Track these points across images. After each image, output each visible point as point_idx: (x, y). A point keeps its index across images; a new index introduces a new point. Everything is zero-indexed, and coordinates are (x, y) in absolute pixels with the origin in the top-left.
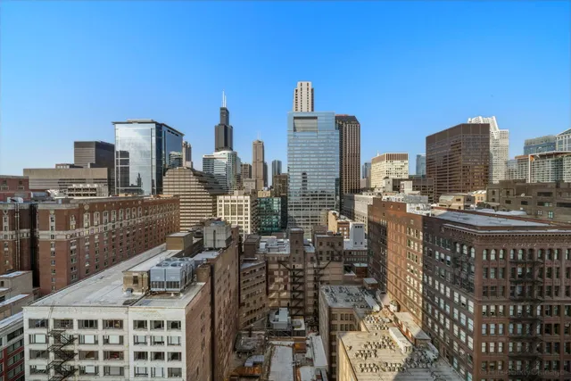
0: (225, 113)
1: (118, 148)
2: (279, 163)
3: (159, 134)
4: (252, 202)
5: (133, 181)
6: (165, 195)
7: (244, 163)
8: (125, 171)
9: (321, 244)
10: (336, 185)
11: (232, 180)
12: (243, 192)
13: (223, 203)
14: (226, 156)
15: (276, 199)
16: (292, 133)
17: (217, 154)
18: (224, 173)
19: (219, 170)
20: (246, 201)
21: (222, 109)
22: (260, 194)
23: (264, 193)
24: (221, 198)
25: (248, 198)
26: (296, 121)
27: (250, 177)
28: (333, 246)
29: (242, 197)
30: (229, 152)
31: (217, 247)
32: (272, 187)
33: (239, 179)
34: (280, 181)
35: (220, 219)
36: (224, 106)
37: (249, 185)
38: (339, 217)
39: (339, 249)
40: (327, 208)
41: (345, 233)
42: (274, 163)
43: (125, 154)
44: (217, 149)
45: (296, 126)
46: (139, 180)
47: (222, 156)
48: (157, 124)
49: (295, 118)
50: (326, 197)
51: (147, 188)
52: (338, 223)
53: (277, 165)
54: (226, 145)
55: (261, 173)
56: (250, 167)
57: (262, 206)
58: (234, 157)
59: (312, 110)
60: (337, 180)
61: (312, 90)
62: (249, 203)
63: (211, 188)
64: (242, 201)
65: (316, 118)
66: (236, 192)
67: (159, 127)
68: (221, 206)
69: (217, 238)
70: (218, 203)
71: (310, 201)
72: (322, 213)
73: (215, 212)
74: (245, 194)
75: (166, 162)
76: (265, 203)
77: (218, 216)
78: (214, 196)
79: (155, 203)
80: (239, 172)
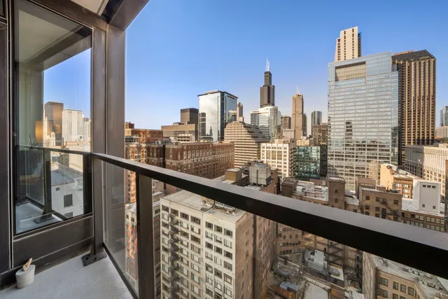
0: (268, 76)
1: (200, 112)
2: (319, 113)
3: (222, 99)
4: (290, 150)
5: (208, 132)
6: (226, 142)
7: (284, 116)
8: (204, 125)
9: (368, 198)
10: (393, 135)
11: (273, 131)
12: (283, 140)
13: (265, 149)
14: (269, 111)
15: (315, 148)
16: (334, 83)
17: (261, 110)
18: (267, 125)
19: (263, 123)
20: (285, 148)
21: (266, 73)
22: (299, 143)
23: (303, 142)
24: (263, 145)
25: (287, 145)
26: (338, 71)
27: (290, 128)
28: (384, 203)
29: (281, 145)
30: (271, 107)
31: (259, 183)
32: (311, 137)
33: (279, 129)
34: (320, 131)
35: (262, 162)
36: (268, 70)
37: (288, 134)
38: (397, 172)
39: (395, 208)
40: (378, 160)
41: (406, 191)
42: (313, 114)
43: (204, 115)
44: (262, 106)
45: (338, 75)
46: (211, 131)
47: (266, 112)
48: (221, 92)
49: (337, 68)
50: (378, 148)
51: (215, 137)
52: (395, 178)
53: (317, 116)
54: (269, 102)
55: (300, 124)
56: (290, 118)
57: (300, 153)
58: (276, 111)
59: (359, 56)
60: (395, 129)
61: (359, 35)
62: (287, 150)
63: (257, 137)
64: (281, 148)
65: (364, 63)
66: (276, 141)
67: (223, 94)
68: (264, 151)
69: (259, 177)
70: (262, 149)
71: (355, 151)
72: (370, 164)
73: (259, 156)
74: (284, 142)
75: (227, 118)
76: (304, 151)
77: (262, 160)
78: (259, 143)
79: (219, 147)
80: (279, 123)
